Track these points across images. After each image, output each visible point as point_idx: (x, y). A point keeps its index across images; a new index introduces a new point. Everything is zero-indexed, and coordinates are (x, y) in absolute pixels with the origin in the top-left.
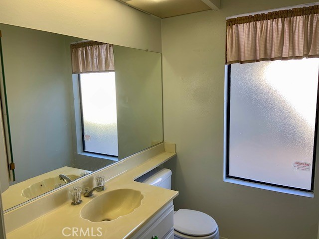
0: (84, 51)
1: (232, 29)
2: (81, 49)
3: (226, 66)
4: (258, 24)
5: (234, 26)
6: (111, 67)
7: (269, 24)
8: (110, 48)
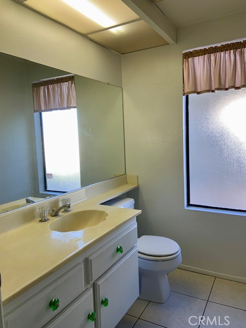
0: (46, 90)
1: (188, 61)
2: (42, 87)
3: (184, 97)
4: (212, 56)
5: (190, 59)
6: (73, 103)
7: (222, 55)
8: (71, 86)
